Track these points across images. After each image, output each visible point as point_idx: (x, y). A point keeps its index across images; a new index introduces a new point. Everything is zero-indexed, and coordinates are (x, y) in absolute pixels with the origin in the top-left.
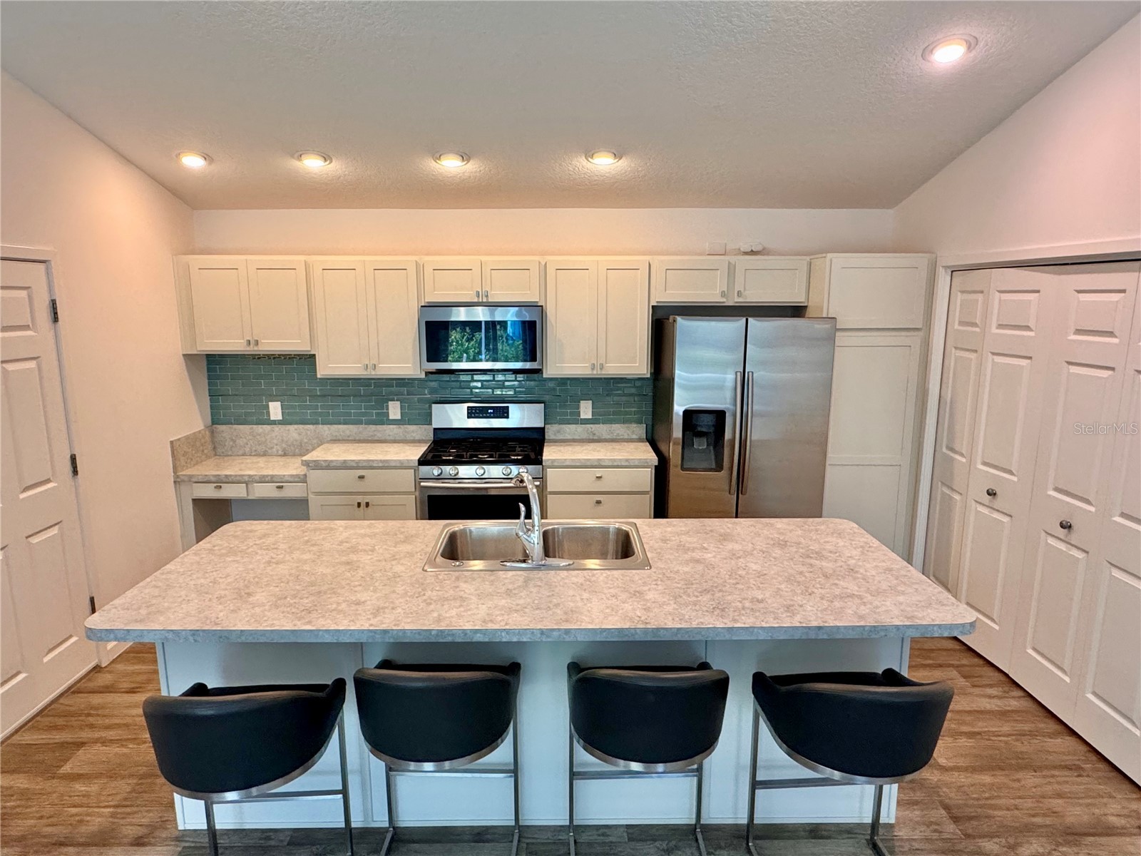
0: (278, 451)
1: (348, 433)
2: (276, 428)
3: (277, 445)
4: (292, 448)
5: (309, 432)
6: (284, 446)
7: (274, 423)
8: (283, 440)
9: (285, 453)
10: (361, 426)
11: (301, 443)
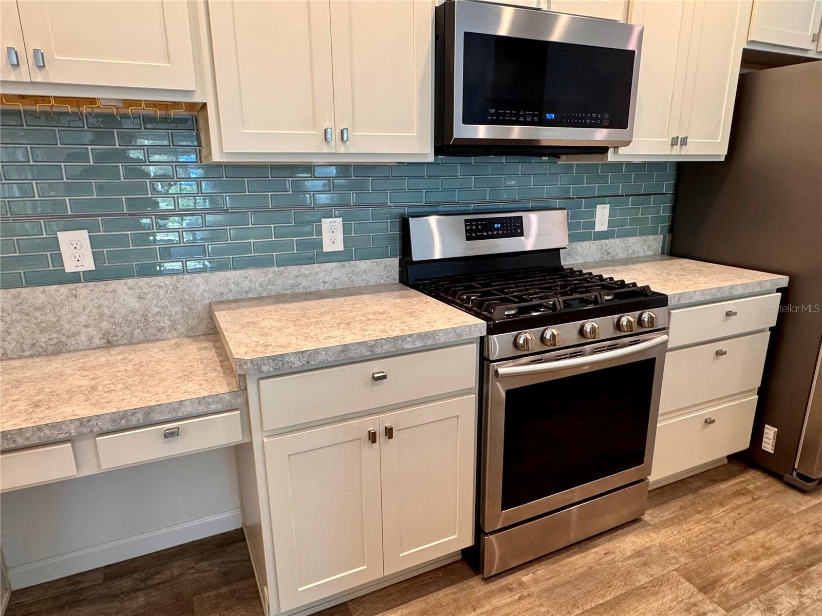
0: (91, 339)
1: (246, 285)
2: (83, 290)
3: (86, 326)
4: (125, 329)
5: (162, 292)
6: (105, 325)
7: (75, 278)
8: (101, 315)
9: (109, 342)
10: (271, 269)
11: (145, 316)
